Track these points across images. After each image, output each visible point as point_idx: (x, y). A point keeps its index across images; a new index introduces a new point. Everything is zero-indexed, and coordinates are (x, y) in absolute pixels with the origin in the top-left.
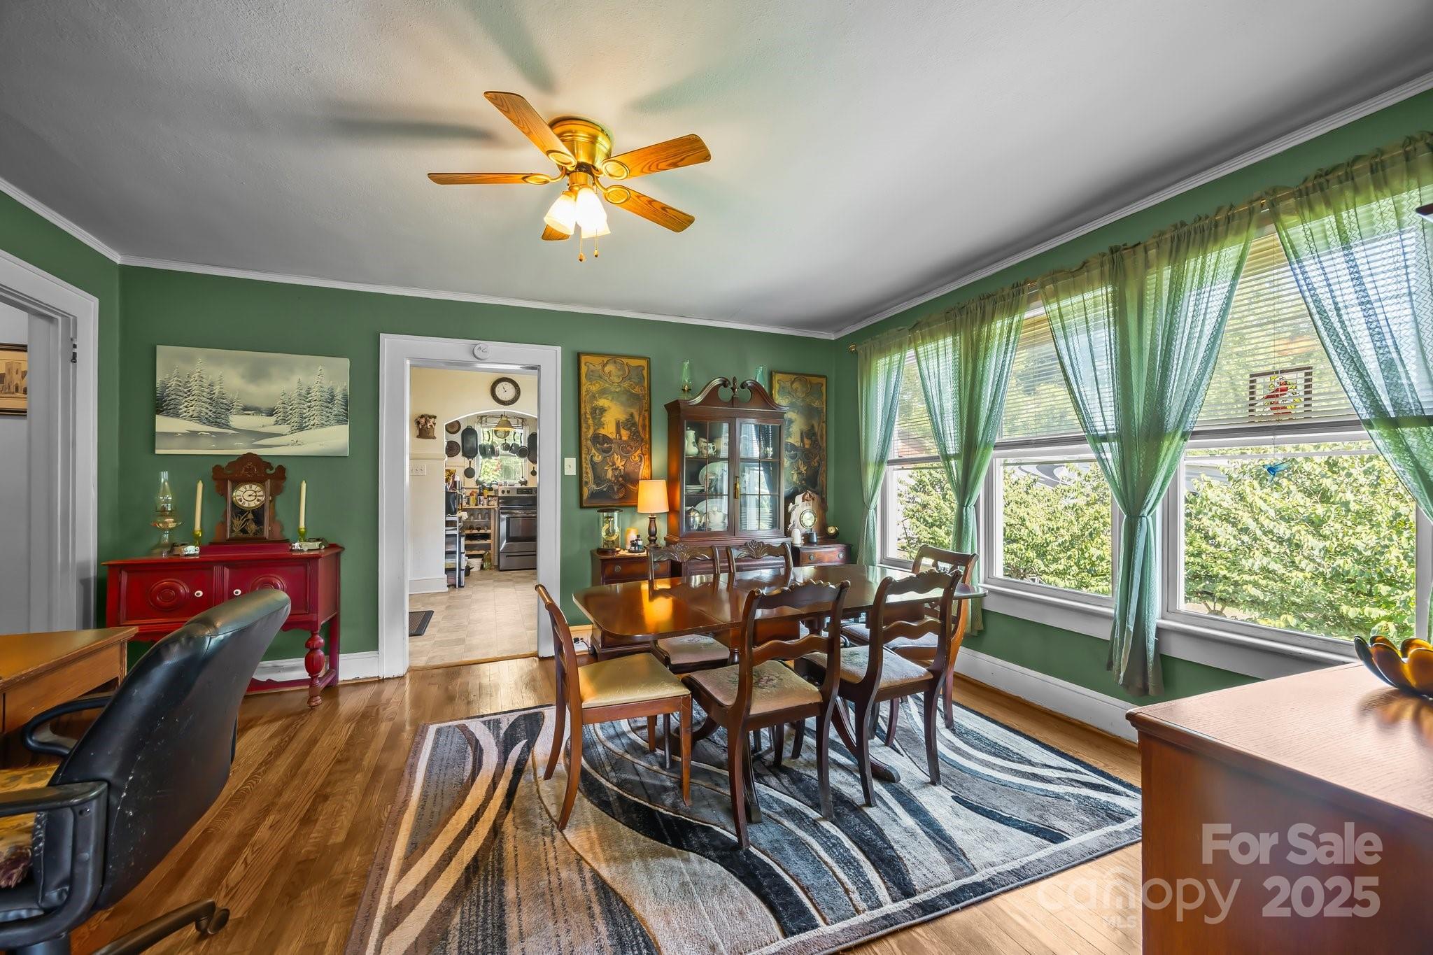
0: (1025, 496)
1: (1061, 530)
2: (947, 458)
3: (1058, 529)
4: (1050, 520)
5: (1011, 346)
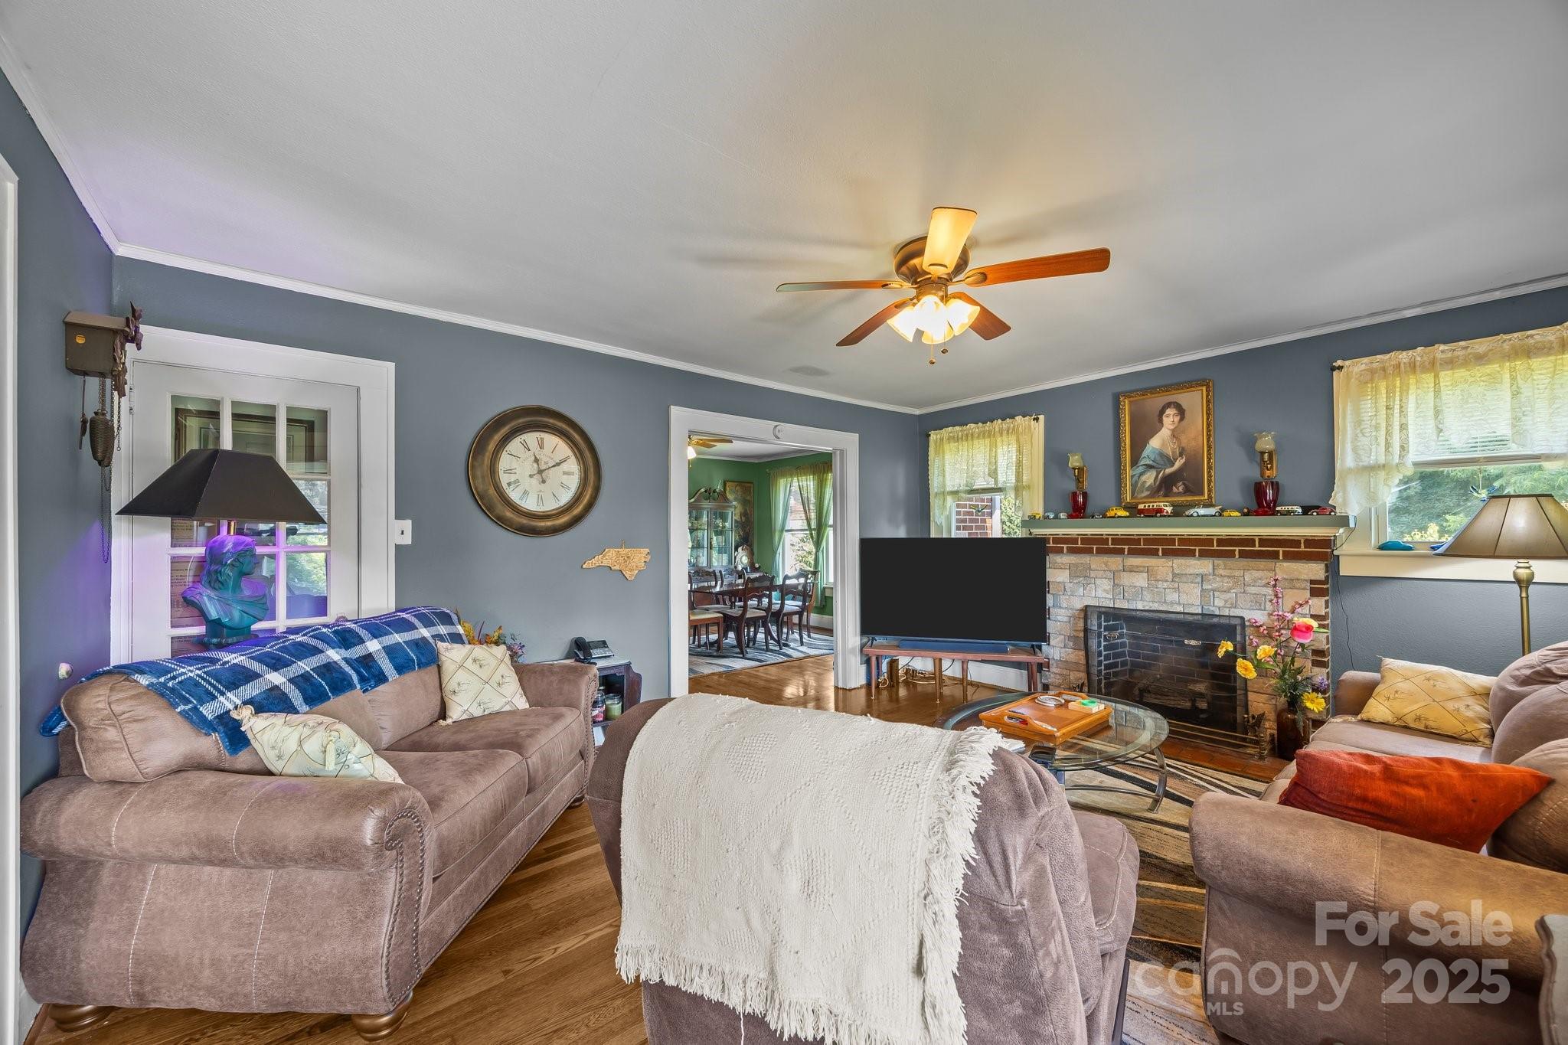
2: (811, 529)
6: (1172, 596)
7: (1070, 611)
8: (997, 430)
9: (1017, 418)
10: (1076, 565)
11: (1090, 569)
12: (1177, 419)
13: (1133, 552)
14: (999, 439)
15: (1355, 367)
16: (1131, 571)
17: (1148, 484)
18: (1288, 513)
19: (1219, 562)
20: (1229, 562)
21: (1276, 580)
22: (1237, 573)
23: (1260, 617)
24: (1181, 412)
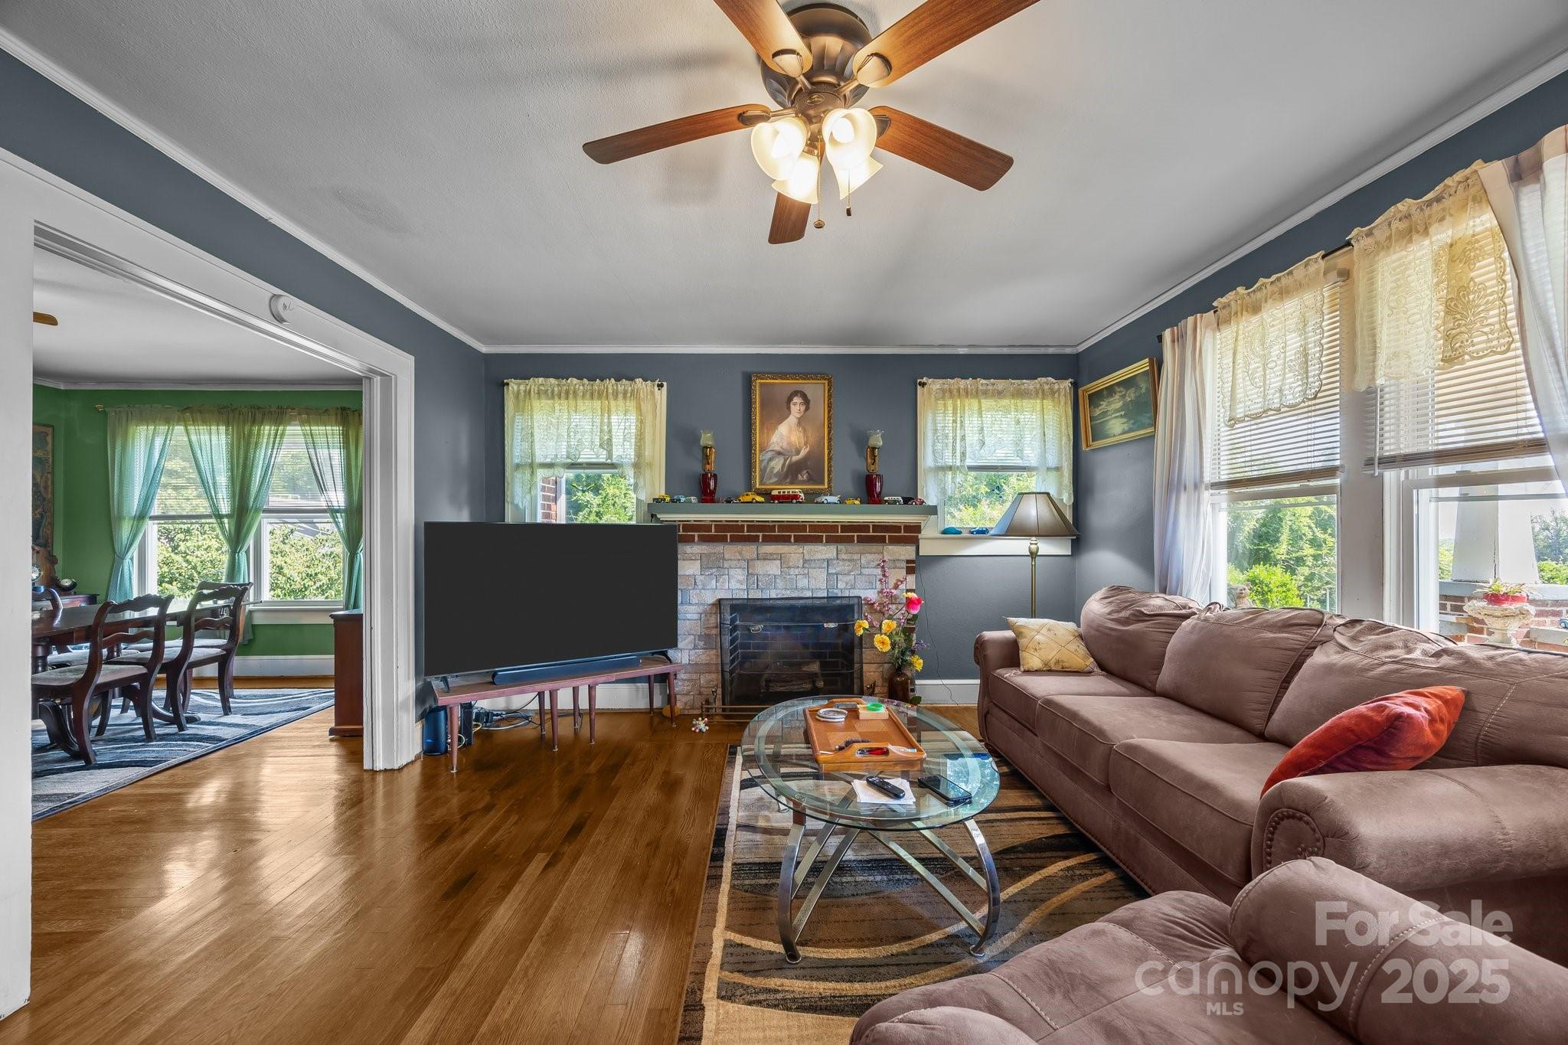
0: (282, 546)
1: (319, 575)
2: (219, 517)
3: (316, 574)
4: (308, 567)
5: (276, 445)
6: (803, 582)
7: (701, 608)
8: (610, 391)
9: (637, 380)
10: (708, 555)
11: (724, 559)
12: (803, 408)
13: (768, 540)
14: (613, 403)
15: (935, 385)
16: (765, 559)
17: (775, 471)
18: (895, 502)
19: (841, 547)
20: (850, 547)
21: (884, 561)
22: (856, 557)
23: (872, 595)
24: (806, 401)
